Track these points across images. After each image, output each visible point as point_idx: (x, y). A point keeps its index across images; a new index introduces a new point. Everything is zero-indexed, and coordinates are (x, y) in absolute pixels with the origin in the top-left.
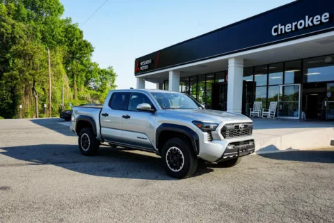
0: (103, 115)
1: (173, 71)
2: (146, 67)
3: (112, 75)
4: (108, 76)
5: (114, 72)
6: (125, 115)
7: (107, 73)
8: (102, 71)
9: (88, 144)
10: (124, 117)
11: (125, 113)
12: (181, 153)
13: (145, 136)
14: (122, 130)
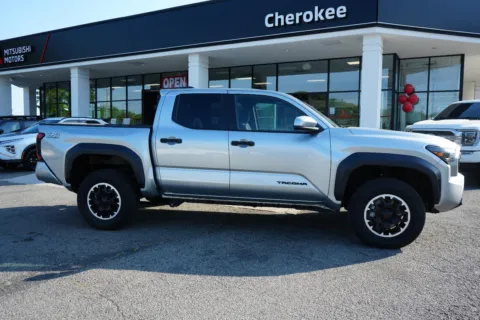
0: (163, 141)
1: (79, 68)
2: (20, 58)
10: (235, 143)
13: (303, 180)
14: (230, 170)
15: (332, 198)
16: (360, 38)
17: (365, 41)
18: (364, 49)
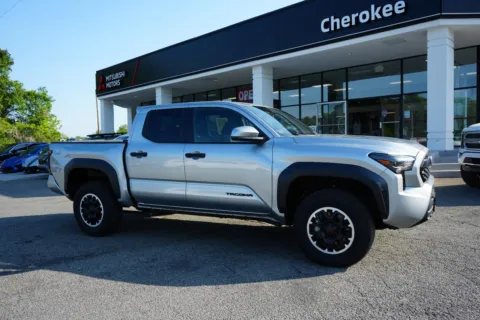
1: (162, 87)
2: (117, 83)
3: (46, 100)
4: (39, 102)
5: (49, 95)
6: (192, 151)
7: (37, 97)
8: (29, 94)
9: (99, 215)
11: (193, 148)
12: (347, 217)
13: (249, 192)
14: (186, 181)
15: (276, 209)
16: (424, 33)
17: (430, 36)
18: (429, 44)
